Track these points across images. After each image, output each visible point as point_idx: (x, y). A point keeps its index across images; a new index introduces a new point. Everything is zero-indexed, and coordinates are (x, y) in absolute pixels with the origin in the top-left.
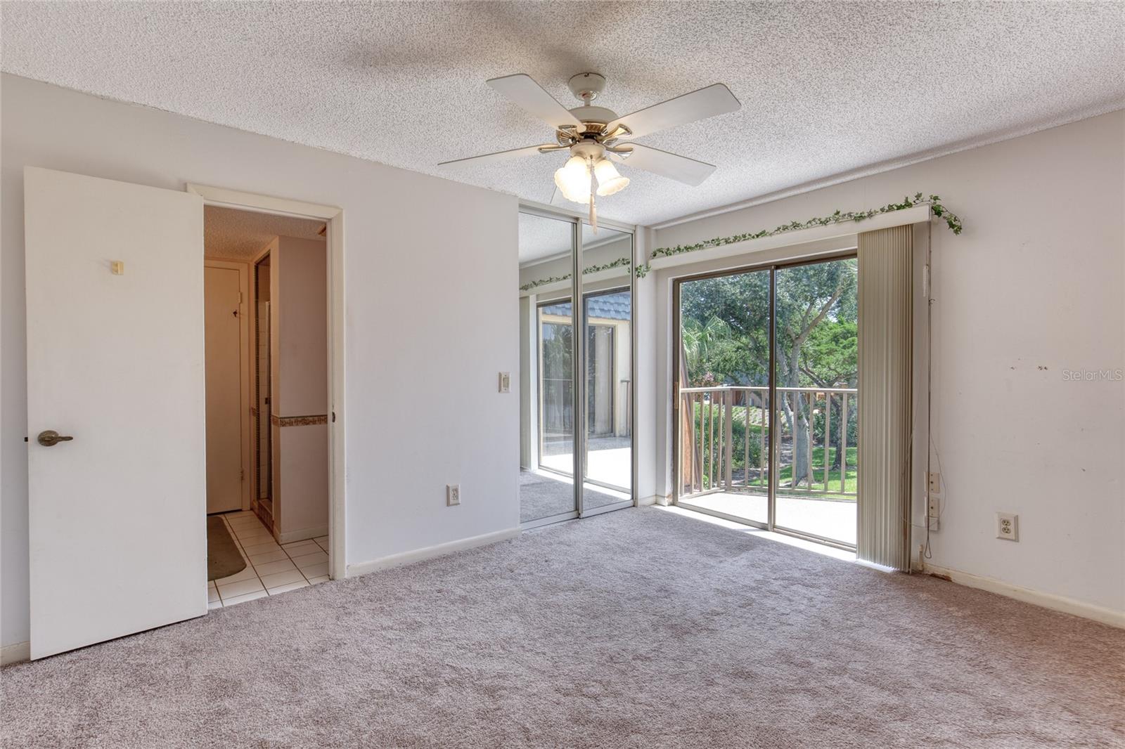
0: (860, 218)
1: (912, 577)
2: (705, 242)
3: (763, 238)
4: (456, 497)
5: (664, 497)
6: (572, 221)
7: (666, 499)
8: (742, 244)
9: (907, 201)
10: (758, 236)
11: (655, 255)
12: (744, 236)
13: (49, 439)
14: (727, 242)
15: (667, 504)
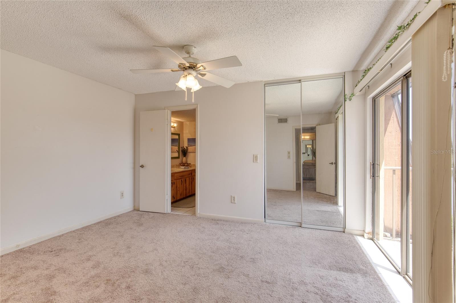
4: (234, 200)
5: (366, 233)
11: (356, 86)
13: (142, 166)
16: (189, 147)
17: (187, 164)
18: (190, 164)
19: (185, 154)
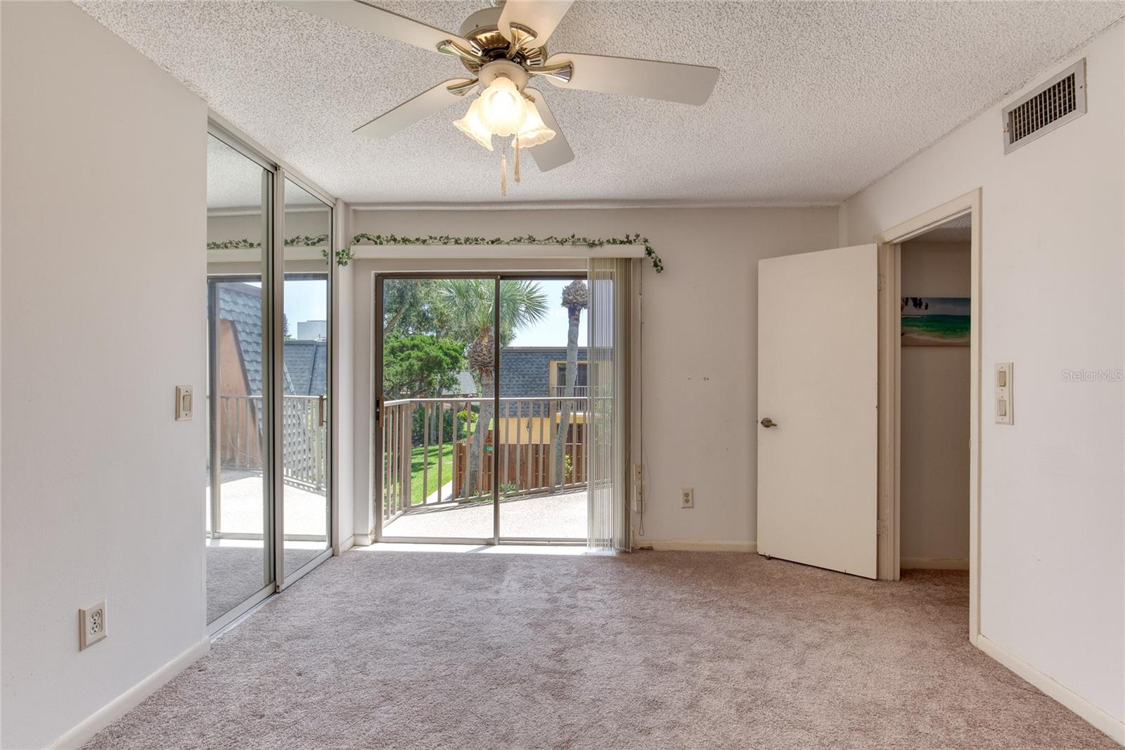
0: (592, 245)
1: (633, 555)
2: (431, 238)
3: (498, 245)
5: (367, 535)
6: (269, 168)
7: (370, 537)
8: (473, 247)
9: (628, 237)
10: (493, 242)
11: (358, 241)
12: (476, 240)
14: (456, 242)
15: (370, 542)
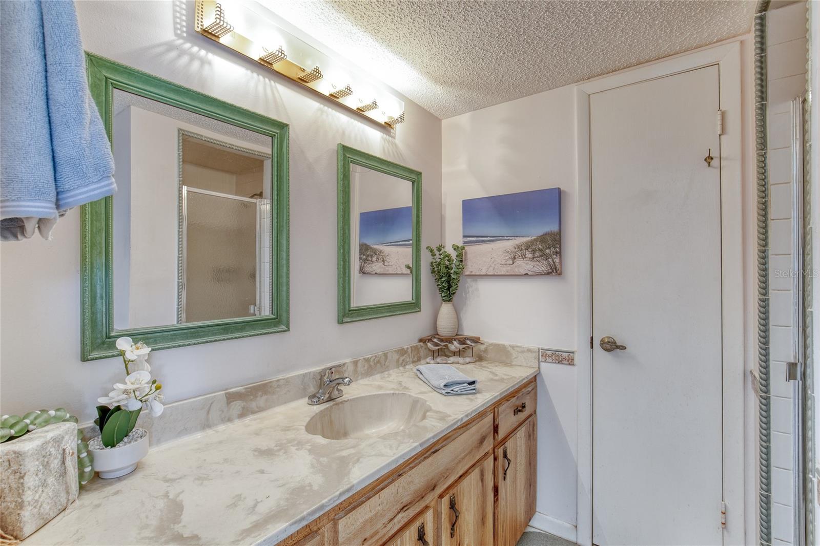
16: (470, 249)
17: (462, 342)
18: (476, 340)
19: (450, 287)
